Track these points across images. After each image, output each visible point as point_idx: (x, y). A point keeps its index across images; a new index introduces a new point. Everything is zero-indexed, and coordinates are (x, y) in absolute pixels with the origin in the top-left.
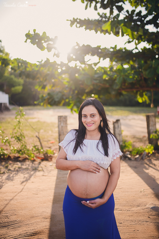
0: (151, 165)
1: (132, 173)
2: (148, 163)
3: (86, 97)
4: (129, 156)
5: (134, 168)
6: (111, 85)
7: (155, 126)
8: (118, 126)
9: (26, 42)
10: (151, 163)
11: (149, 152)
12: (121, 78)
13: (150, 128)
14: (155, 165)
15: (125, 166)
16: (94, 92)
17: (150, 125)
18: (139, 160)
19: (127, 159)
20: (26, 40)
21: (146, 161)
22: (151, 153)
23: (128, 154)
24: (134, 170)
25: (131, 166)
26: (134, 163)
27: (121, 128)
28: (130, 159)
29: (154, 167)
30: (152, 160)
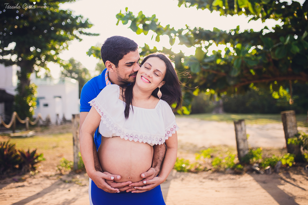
0: (288, 180)
1: (258, 189)
2: (284, 177)
3: (199, 93)
4: (258, 169)
5: (263, 183)
6: (227, 72)
7: (295, 128)
8: (242, 129)
9: (117, 24)
10: (290, 178)
11: (288, 163)
12: (240, 60)
13: (289, 131)
14: (294, 180)
15: (250, 180)
16: (209, 85)
17: (288, 127)
18: (271, 172)
19: (254, 172)
20: (118, 22)
21: (281, 175)
22: (291, 164)
23: (256, 166)
24: (261, 185)
25: (257, 181)
26: (263, 177)
27: (245, 131)
28: (258, 173)
29: (292, 182)
30: (291, 174)
